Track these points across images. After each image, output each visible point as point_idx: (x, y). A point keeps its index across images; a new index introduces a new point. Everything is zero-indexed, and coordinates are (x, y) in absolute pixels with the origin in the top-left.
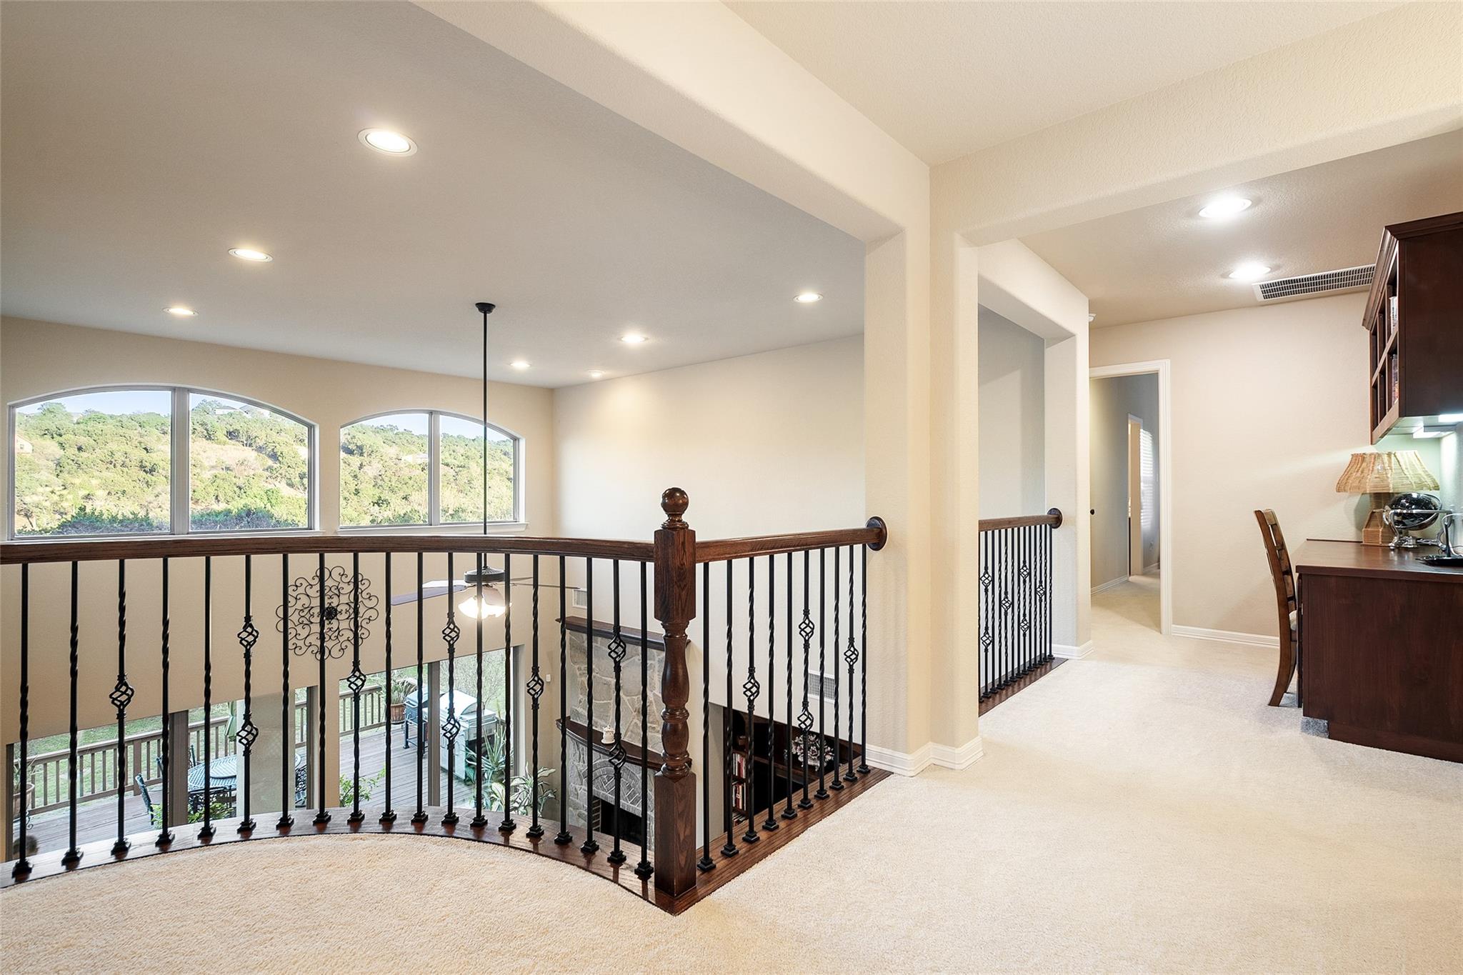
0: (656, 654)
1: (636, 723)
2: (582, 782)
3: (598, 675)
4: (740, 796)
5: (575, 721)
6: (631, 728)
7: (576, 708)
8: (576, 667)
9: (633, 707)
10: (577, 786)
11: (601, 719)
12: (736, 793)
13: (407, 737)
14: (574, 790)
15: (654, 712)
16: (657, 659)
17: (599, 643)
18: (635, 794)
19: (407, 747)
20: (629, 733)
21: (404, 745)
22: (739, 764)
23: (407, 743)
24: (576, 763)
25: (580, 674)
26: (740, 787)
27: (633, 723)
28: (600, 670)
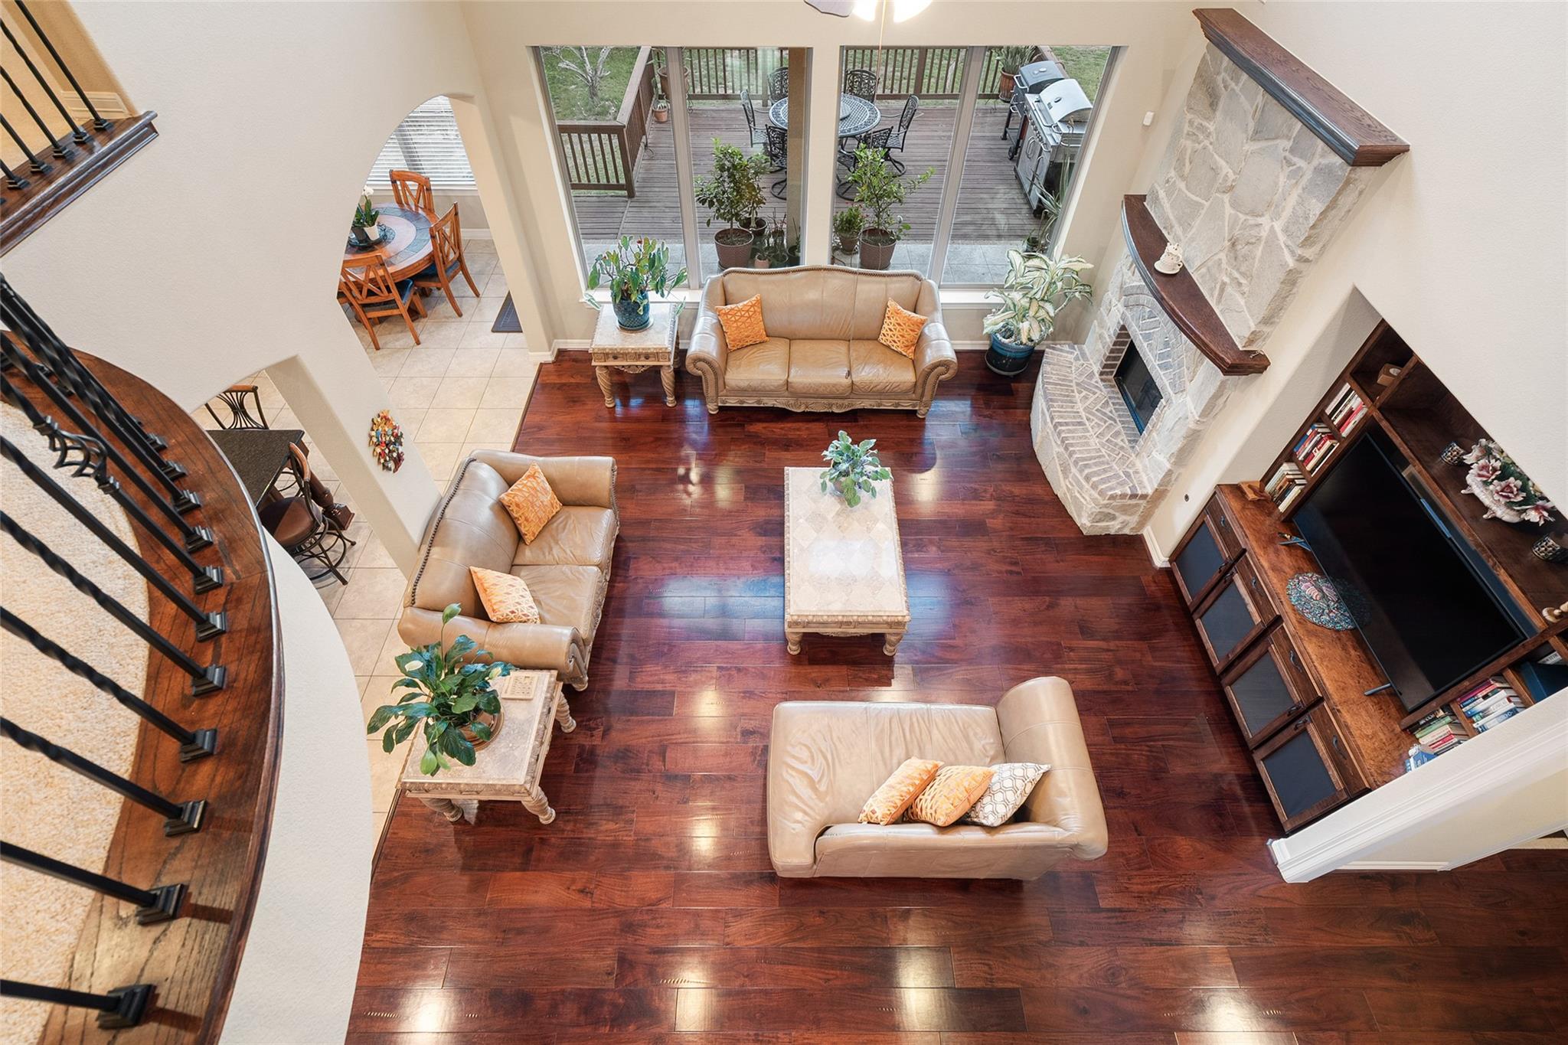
0: (1319, 150)
1: (1220, 260)
2: (1120, 299)
3: (1211, 147)
4: (1318, 454)
5: (1148, 208)
6: (1210, 263)
7: (1158, 188)
8: (1189, 116)
9: (1231, 229)
10: (1114, 300)
11: (1181, 224)
12: (1316, 445)
13: (1007, 126)
14: (1108, 302)
15: (1254, 259)
16: (1315, 162)
17: (1240, 85)
18: (1168, 356)
19: (1004, 138)
20: (1204, 270)
21: (1002, 134)
22: (1351, 413)
23: (1006, 132)
24: (1125, 269)
25: (1188, 134)
26: (1328, 443)
27: (1216, 258)
28: (1217, 139)
